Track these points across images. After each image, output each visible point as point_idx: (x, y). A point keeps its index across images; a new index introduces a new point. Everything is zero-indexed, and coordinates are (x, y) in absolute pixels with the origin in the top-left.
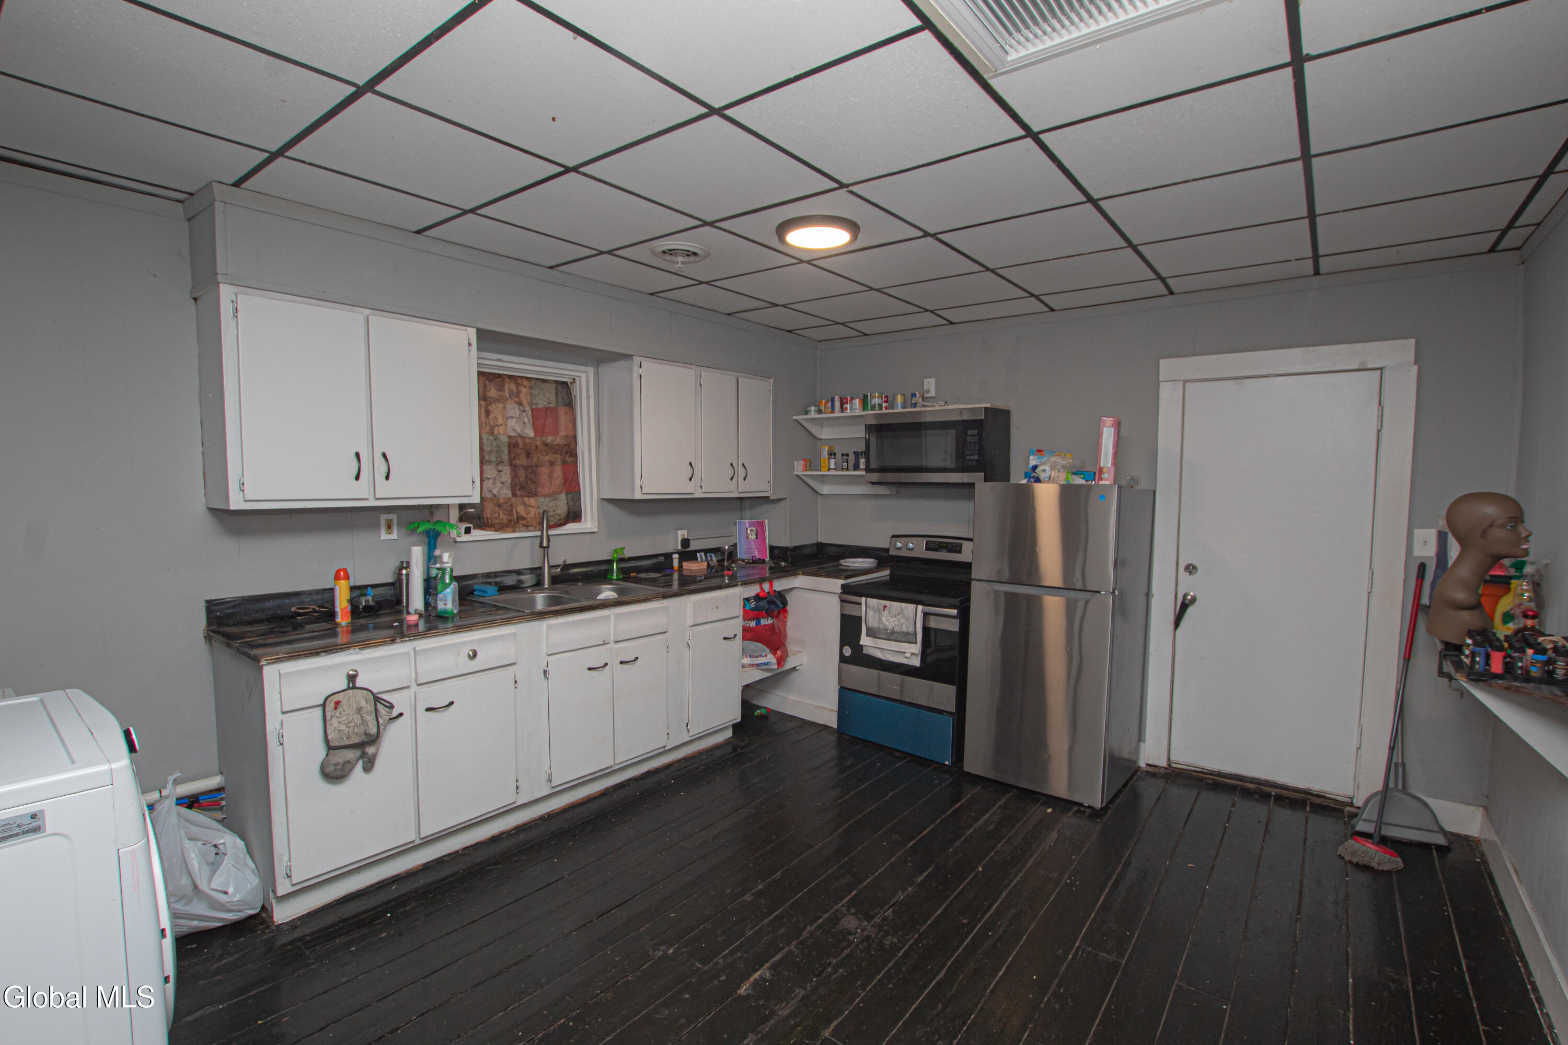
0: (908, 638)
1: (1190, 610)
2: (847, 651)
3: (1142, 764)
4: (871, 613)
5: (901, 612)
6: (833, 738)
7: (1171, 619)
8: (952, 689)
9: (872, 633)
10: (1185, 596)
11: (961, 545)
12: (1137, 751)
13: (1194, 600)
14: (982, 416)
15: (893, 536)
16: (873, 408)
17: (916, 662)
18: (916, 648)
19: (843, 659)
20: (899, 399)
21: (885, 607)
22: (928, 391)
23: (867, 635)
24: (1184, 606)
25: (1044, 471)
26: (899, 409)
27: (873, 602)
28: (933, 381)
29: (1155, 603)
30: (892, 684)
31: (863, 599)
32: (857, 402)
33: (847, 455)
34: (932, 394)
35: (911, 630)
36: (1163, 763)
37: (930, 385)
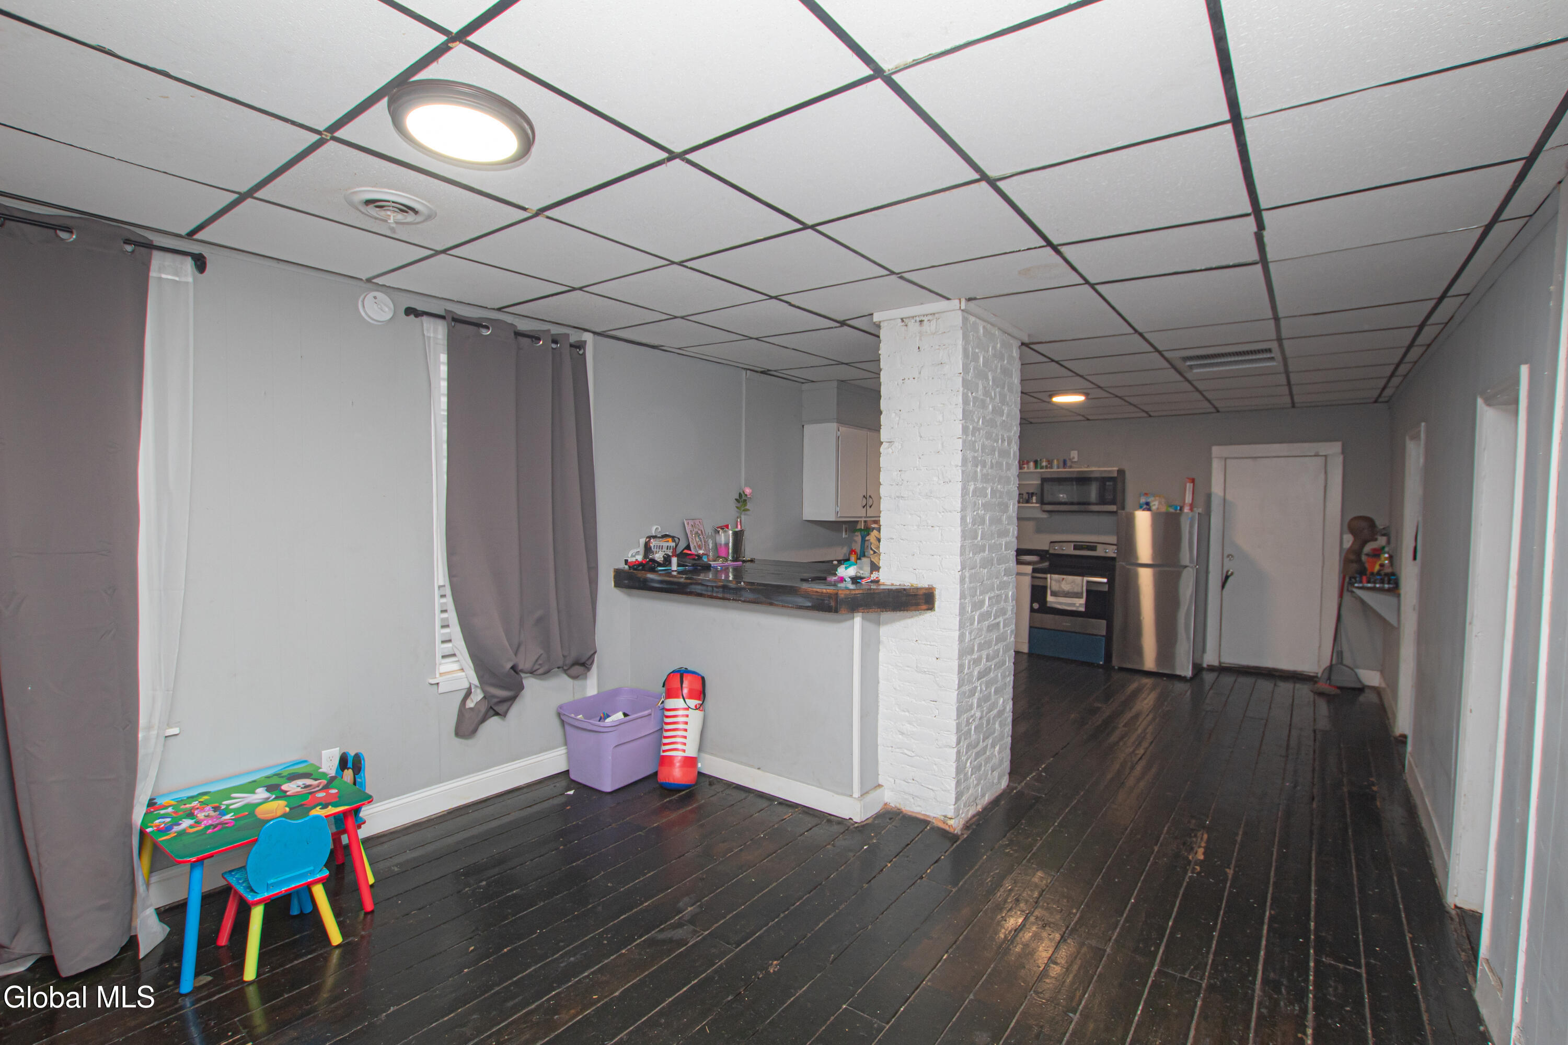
0: (1078, 595)
1: (1230, 580)
2: (1036, 606)
3: (1205, 665)
4: (1053, 583)
5: (1073, 582)
6: (1026, 657)
7: (1220, 584)
8: (1104, 622)
9: (1054, 594)
10: (1227, 572)
11: (1096, 547)
12: (1202, 657)
13: (1232, 574)
14: (1115, 475)
15: (1051, 542)
16: (1042, 468)
17: (1082, 609)
18: (1082, 601)
19: (1032, 610)
20: (1055, 462)
21: (1063, 579)
22: (1074, 458)
23: (1051, 595)
24: (1227, 577)
25: (1154, 505)
26: (1055, 469)
27: (1056, 577)
28: (1076, 452)
29: (1211, 576)
30: (1066, 623)
31: (1049, 576)
32: (1032, 464)
33: (1022, 494)
34: (1076, 459)
35: (1080, 590)
36: (1216, 663)
37: (1074, 455)
